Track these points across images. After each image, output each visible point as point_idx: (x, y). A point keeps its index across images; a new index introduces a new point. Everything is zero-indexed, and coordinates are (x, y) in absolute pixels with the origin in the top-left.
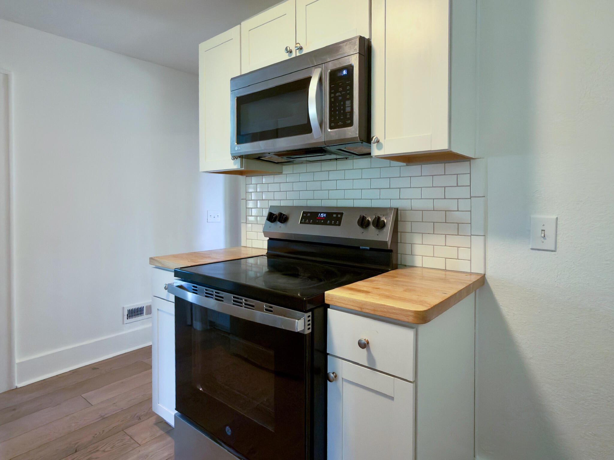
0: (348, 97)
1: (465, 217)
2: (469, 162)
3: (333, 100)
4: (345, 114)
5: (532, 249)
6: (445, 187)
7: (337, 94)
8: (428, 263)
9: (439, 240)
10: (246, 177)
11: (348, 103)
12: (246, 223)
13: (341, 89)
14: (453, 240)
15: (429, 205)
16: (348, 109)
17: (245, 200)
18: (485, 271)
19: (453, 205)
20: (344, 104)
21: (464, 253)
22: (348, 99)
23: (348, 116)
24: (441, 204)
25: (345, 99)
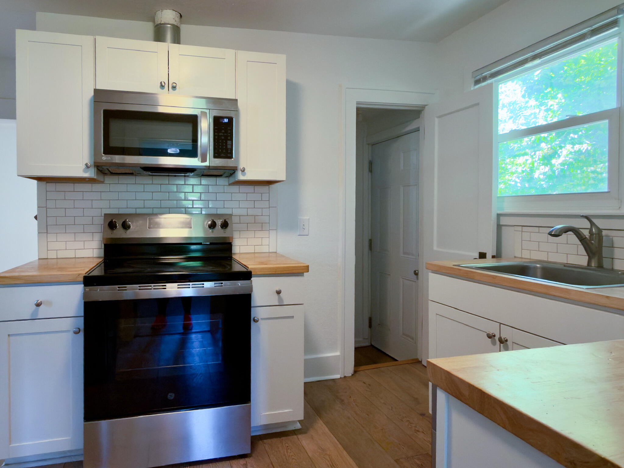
0: (229, 138)
1: (266, 219)
2: (268, 187)
3: (216, 137)
4: (227, 149)
5: (299, 235)
6: (254, 201)
7: (220, 134)
8: (243, 250)
9: (251, 234)
10: (47, 183)
11: (229, 142)
12: (47, 233)
13: (223, 131)
14: (259, 234)
15: (243, 212)
16: (229, 147)
17: (46, 208)
18: (276, 251)
19: (258, 212)
20: (226, 143)
21: (265, 241)
22: (229, 140)
23: (229, 151)
24: (250, 212)
25: (226, 140)
